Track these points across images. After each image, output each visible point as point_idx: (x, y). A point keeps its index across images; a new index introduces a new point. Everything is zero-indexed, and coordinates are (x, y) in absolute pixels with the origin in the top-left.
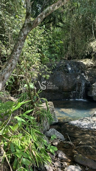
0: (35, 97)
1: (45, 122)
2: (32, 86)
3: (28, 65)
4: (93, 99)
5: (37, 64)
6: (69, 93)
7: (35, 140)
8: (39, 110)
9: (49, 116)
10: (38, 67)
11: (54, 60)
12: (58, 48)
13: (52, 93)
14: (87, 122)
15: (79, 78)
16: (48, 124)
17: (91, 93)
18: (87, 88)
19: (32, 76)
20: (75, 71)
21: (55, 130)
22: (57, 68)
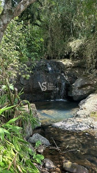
0: (16, 100)
1: (28, 127)
2: (11, 87)
3: (5, 63)
4: (73, 99)
5: (15, 62)
6: (50, 93)
7: (18, 149)
8: (21, 114)
9: (34, 120)
10: (17, 65)
11: (34, 59)
12: (38, 46)
13: (32, 94)
14: (71, 123)
15: (59, 78)
16: (31, 129)
17: (71, 93)
18: (68, 88)
19: (10, 76)
20: (55, 71)
21: (39, 135)
22: (37, 67)
